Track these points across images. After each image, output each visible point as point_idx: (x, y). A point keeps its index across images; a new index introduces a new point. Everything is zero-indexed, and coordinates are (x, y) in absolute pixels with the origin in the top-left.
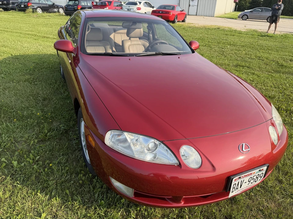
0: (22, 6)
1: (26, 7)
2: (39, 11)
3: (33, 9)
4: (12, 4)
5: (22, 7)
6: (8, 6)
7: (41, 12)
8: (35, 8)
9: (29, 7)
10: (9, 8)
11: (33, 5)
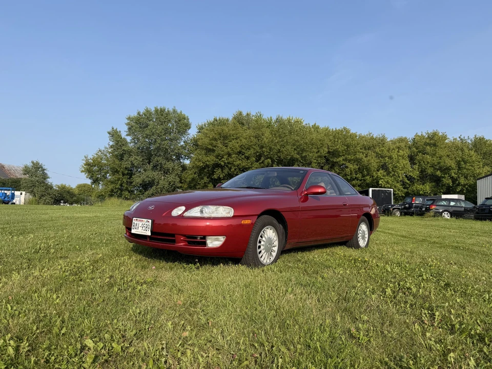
0: (424, 209)
1: (428, 210)
2: (446, 215)
3: (436, 213)
4: (415, 208)
5: (424, 211)
6: (410, 211)
7: (449, 218)
8: (439, 212)
9: (431, 210)
10: (410, 213)
11: (437, 207)
